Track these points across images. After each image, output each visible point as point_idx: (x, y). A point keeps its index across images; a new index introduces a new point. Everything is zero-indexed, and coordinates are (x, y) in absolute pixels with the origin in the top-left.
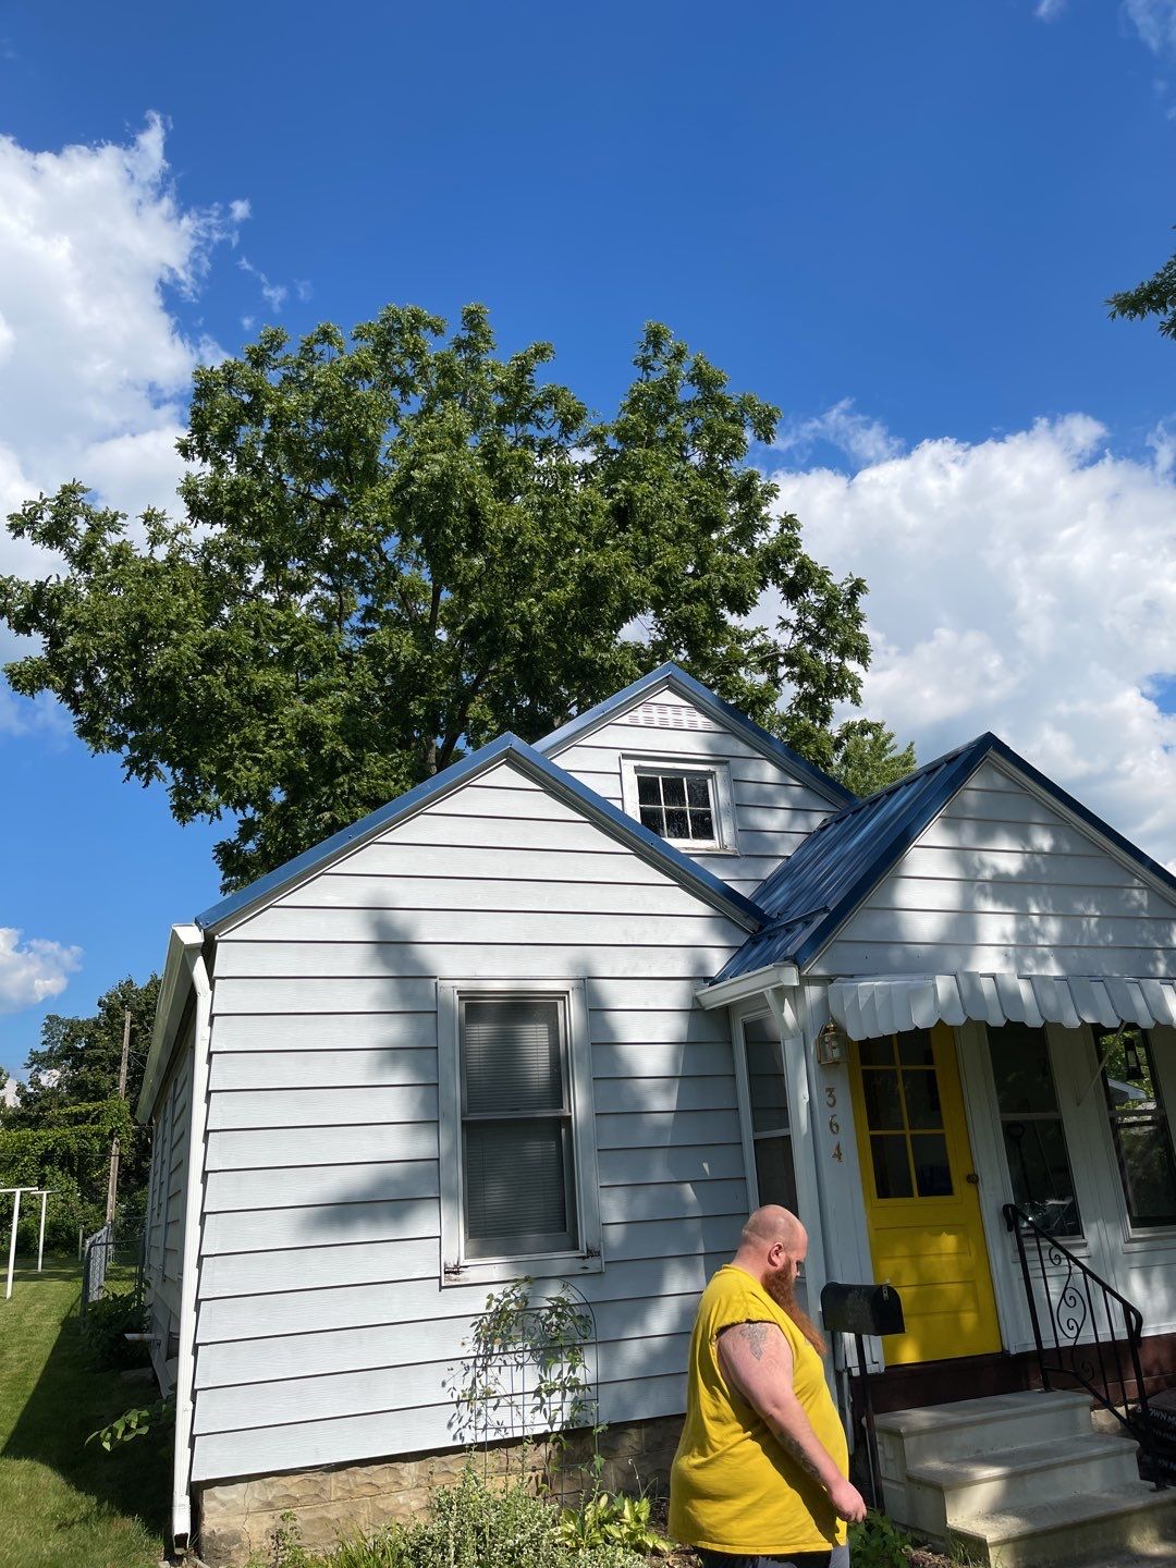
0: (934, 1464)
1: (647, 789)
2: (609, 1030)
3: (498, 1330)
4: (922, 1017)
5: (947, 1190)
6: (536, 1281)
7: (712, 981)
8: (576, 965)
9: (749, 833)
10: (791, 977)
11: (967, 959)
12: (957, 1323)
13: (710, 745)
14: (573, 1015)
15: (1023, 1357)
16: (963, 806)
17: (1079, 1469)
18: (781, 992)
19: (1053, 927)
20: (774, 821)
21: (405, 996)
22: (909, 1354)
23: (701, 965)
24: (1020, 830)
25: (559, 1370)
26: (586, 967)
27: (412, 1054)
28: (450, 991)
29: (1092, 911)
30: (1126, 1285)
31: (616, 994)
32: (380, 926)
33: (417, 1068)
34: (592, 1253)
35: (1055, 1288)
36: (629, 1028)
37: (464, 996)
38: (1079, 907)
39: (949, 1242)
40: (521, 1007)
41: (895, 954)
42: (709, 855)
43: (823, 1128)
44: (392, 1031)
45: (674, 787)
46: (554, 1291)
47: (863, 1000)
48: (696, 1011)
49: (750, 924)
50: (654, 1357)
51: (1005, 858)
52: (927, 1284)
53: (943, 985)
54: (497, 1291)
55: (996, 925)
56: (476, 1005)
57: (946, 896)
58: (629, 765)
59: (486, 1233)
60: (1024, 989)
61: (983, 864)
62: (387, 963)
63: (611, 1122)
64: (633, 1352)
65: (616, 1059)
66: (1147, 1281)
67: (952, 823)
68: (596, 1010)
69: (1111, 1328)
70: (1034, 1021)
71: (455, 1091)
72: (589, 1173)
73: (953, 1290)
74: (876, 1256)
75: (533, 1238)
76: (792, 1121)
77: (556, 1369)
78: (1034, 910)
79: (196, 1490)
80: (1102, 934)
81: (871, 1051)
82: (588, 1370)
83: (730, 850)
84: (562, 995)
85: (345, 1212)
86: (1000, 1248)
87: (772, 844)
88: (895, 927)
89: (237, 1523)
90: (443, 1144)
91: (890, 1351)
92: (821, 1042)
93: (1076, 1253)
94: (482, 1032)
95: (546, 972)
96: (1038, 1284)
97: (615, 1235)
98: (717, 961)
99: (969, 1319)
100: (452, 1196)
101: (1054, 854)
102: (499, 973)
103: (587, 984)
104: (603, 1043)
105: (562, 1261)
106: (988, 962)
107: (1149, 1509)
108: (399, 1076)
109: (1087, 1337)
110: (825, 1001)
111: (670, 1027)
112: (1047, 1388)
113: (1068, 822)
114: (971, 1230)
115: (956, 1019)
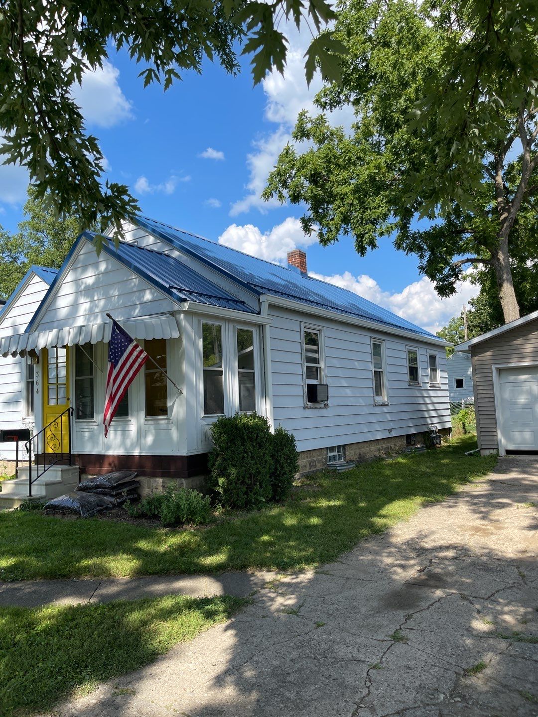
13: (133, 236)
16: (79, 262)
19: (102, 303)
24: (95, 265)
29: (116, 293)
38: (112, 292)
43: (35, 383)
51: (89, 278)
55: (84, 306)
57: (70, 300)
61: (82, 283)
67: (74, 270)
74: (45, 421)
78: (96, 298)
88: (55, 316)
101: (106, 272)
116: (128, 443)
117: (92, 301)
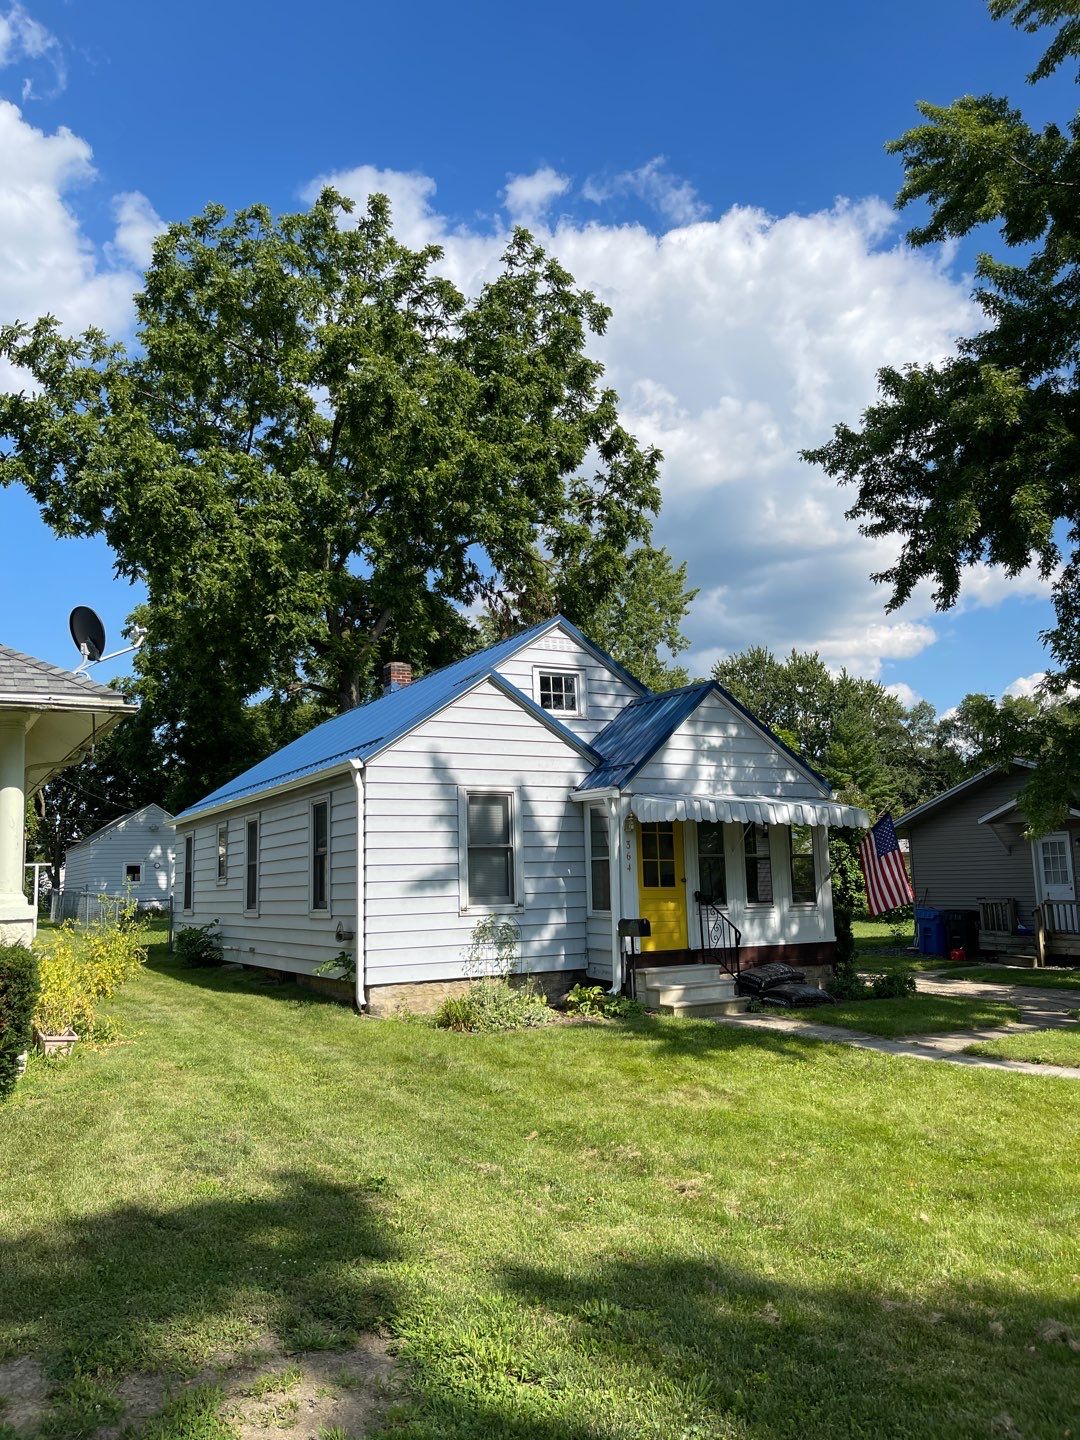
0: (657, 985)
1: (544, 683)
2: (530, 809)
3: (482, 934)
4: (669, 817)
5: (673, 885)
6: (498, 915)
7: (577, 789)
8: (516, 780)
9: (595, 707)
10: (616, 794)
11: (693, 787)
12: (671, 937)
13: (577, 660)
14: (515, 803)
15: (697, 951)
16: (698, 714)
17: (711, 989)
18: (611, 800)
19: (732, 772)
20: (605, 701)
21: (446, 792)
22: (651, 948)
23: (573, 781)
24: (723, 726)
25: (505, 951)
26: (521, 781)
27: (450, 818)
28: (463, 790)
29: (752, 764)
30: (743, 926)
31: (535, 794)
32: (435, 760)
33: (450, 824)
34: (520, 905)
35: (711, 924)
36: (539, 809)
37: (469, 793)
38: (746, 763)
39: (671, 905)
40: (493, 798)
41: (662, 784)
42: (574, 720)
43: (624, 856)
44: (440, 808)
45: (557, 682)
46: (505, 920)
47: (646, 807)
48: (569, 802)
49: (595, 762)
50: (543, 948)
51: (715, 739)
52: (661, 921)
53: (680, 804)
54: (481, 919)
55: (707, 769)
56: (473, 797)
57: (686, 758)
58: (537, 671)
59: (478, 894)
60: (712, 806)
61: (704, 742)
62: (438, 778)
63: (529, 850)
64: (535, 946)
65: (533, 822)
66: (752, 924)
67: (693, 723)
68: (525, 800)
69: (731, 943)
70: (714, 820)
71: (465, 834)
72: (520, 871)
73: (672, 925)
74: (642, 908)
75: (496, 898)
76: (611, 853)
77: (505, 950)
78: (725, 764)
79: (367, 988)
80: (754, 775)
81: (646, 826)
82: (517, 951)
83: (584, 716)
84: (511, 794)
85: (422, 884)
86: (692, 906)
87: (603, 713)
88: (662, 772)
89: (383, 1001)
90: (462, 856)
91: (643, 945)
92: (626, 822)
93: (723, 912)
94: (475, 808)
95: (504, 784)
96: (705, 924)
97: (530, 898)
98: (580, 779)
99: (676, 936)
100: (464, 879)
101: (737, 738)
102: (484, 783)
103: (521, 789)
104: (528, 816)
105: (508, 908)
106: (702, 789)
107: (736, 1002)
108: (443, 827)
109: (720, 945)
110: (629, 804)
111: (558, 809)
112: (704, 963)
113: (744, 721)
114: (680, 901)
115: (683, 819)
116: (770, 934)
117: (719, 766)
